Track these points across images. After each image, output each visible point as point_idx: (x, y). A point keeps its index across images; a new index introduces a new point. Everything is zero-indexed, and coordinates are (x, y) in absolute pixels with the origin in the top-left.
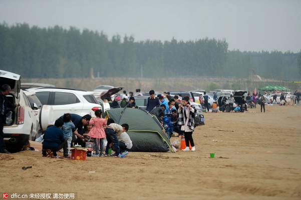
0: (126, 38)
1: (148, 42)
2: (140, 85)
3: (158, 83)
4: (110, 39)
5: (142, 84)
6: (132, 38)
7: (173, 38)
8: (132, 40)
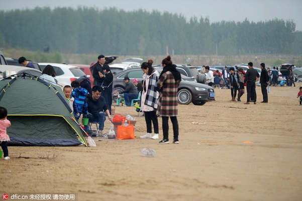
0: (202, 20)
1: (223, 22)
2: (211, 62)
3: (228, 59)
4: (188, 21)
5: (213, 60)
6: (207, 19)
7: (246, 19)
8: (207, 22)
